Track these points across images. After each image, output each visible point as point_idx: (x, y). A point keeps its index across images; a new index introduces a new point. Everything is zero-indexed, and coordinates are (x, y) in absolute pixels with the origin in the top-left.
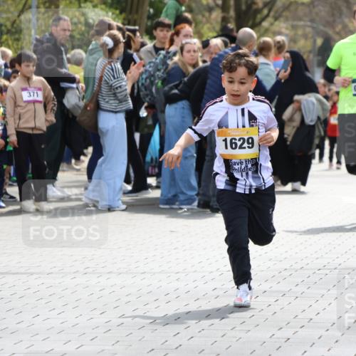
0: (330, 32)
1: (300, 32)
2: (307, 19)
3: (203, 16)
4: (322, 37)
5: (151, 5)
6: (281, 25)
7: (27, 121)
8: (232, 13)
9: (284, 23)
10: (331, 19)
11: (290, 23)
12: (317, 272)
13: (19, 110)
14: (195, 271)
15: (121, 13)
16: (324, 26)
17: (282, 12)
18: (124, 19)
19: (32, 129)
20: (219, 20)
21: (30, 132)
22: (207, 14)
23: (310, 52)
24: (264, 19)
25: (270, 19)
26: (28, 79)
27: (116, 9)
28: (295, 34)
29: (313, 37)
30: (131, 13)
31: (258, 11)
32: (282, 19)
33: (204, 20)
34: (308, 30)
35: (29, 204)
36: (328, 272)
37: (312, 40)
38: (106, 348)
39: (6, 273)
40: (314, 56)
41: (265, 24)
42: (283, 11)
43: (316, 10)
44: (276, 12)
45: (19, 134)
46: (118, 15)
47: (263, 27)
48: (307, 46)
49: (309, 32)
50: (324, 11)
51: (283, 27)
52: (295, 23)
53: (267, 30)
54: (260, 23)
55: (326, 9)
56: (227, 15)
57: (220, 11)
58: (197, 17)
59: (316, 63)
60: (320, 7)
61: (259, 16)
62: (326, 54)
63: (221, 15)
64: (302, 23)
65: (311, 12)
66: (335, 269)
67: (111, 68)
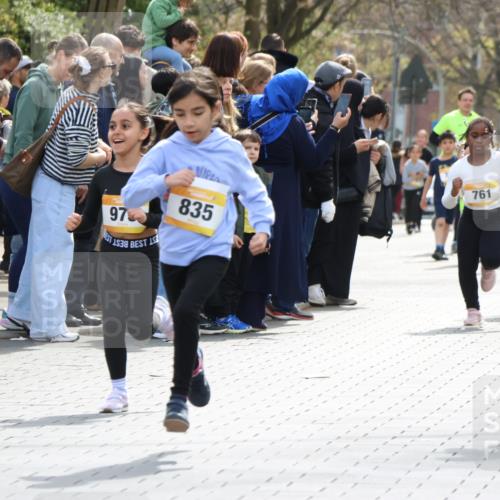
0: (423, 46)
1: (373, 46)
2: (383, 25)
3: (216, 20)
4: (408, 53)
6: (344, 35)
8: (263, 15)
9: (348, 31)
10: (425, 25)
11: (358, 31)
12: (391, 442)
16: (414, 37)
17: (345, 14)
18: (84, 26)
20: (242, 26)
22: (222, 18)
23: (389, 79)
24: (315, 25)
25: (325, 26)
27: (72, 9)
28: (366, 50)
29: (394, 54)
31: (308, 12)
32: (344, 25)
33: (217, 26)
34: (388, 42)
36: (408, 441)
37: (393, 59)
40: (395, 86)
41: (317, 33)
42: (347, 12)
43: (401, 10)
44: (335, 14)
46: (74, 19)
47: (314, 38)
48: (385, 69)
49: (388, 47)
50: (414, 12)
51: (346, 39)
52: (366, 31)
53: (320, 42)
54: (309, 32)
55: (417, 9)
56: (254, 19)
57: (244, 12)
58: (206, 22)
59: (397, 97)
60: (407, 6)
61: (307, 20)
62: (414, 82)
63: (244, 19)
64: (377, 31)
65: (392, 13)
66: (421, 436)
67: (77, 107)
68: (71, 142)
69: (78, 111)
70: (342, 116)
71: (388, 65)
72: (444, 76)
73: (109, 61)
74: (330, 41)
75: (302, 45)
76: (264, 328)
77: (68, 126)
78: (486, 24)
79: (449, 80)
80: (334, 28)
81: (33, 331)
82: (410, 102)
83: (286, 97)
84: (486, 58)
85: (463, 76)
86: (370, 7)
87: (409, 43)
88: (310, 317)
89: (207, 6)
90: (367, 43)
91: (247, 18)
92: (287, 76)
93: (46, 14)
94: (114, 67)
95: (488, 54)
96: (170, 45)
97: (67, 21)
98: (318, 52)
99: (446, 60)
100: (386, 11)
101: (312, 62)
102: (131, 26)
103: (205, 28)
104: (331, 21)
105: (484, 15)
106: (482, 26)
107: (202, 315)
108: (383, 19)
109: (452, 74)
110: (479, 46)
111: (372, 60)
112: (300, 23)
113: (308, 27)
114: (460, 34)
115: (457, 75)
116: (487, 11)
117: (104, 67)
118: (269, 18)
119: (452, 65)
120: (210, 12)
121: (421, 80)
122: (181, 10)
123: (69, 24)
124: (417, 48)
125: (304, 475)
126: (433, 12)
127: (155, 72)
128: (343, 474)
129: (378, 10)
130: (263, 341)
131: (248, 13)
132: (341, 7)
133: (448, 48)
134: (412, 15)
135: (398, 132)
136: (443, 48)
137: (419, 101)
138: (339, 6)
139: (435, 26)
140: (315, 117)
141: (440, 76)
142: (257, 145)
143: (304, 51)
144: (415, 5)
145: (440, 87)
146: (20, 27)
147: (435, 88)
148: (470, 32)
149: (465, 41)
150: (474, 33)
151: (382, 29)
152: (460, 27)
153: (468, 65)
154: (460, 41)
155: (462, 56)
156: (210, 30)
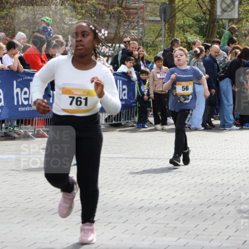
3: (242, 38)
5: (218, 33)
7: (158, 88)
13: (155, 82)
15: (203, 37)
19: (161, 91)
21: (160, 93)
22: (244, 38)
26: (160, 68)
27: (201, 35)
30: (208, 37)
35: (159, 126)
38: (195, 194)
39: (148, 158)
45: (155, 93)
69: (198, 64)
81: (192, 126)
93: (194, 37)
96: (229, 45)
97: (200, 39)
146: (187, 40)
156: (241, 41)
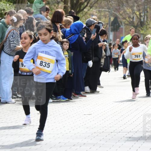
0: (118, 14)
1: (103, 14)
2: (105, 7)
3: (55, 6)
4: (113, 16)
5: (29, 1)
6: (94, 11)
8: (69, 4)
9: (95, 9)
10: (118, 8)
11: (98, 9)
14: (50, 134)
16: (115, 11)
18: (15, 7)
20: (63, 8)
22: (57, 5)
23: (107, 24)
24: (85, 8)
25: (88, 8)
27: (11, 2)
28: (100, 15)
29: (109, 16)
31: (82, 3)
33: (55, 8)
34: (107, 13)
36: (116, 134)
37: (108, 18)
40: (109, 26)
41: (85, 10)
42: (94, 4)
43: (111, 3)
44: (91, 4)
46: (12, 5)
47: (85, 11)
48: (106, 21)
49: (107, 14)
50: (115, 4)
51: (94, 12)
52: (100, 9)
53: (86, 13)
54: (83, 9)
55: (115, 3)
56: (66, 6)
57: (63, 3)
58: (52, 6)
59: (110, 30)
60: (112, 2)
61: (82, 6)
62: (115, 25)
63: (63, 6)
64: (104, 10)
65: (108, 4)
66: (119, 132)
67: (13, 32)
68: (11, 43)
69: (13, 33)
70: (94, 35)
71: (107, 19)
72: (124, 23)
73: (22, 18)
74: (89, 12)
75: (81, 14)
76: (72, 99)
77: (10, 37)
78: (136, 7)
79: (125, 24)
80: (90, 8)
82: (114, 31)
83: (77, 29)
84: (137, 18)
85: (130, 23)
86: (101, 2)
87: (113, 13)
88: (85, 96)
89: (52, 1)
90: (101, 13)
91: (64, 5)
92: (77, 23)
93: (3, 4)
94: (24, 20)
95: (137, 17)
96: (41, 13)
97: (10, 6)
98: (86, 16)
99: (125, 18)
100: (106, 3)
101: (84, 19)
102: (29, 8)
103: (52, 8)
104: (89, 6)
105: (136, 5)
106: (135, 8)
107: (53, 95)
108: (105, 6)
109: (127, 23)
110: (134, 14)
111: (102, 18)
112: (80, 7)
113: (83, 8)
114: (129, 11)
115: (128, 23)
116: (137, 3)
117: (21, 20)
118: (71, 5)
119: (126, 20)
120: (53, 3)
121: (117, 24)
122: (44, 3)
123: (11, 7)
124: (116, 15)
125: (85, 144)
126: (120, 3)
127: (37, 21)
128: (96, 143)
129: (104, 3)
130: (72, 103)
131: (64, 4)
132: (93, 2)
133: (125, 15)
134: (114, 4)
135: (111, 40)
136: (123, 15)
137: (117, 31)
138: (92, 2)
139: (121, 8)
140: (85, 35)
141: (123, 23)
142: (68, 44)
143: (82, 15)
144: (115, 2)
145: (123, 27)
147: (121, 27)
148: (132, 10)
149: (130, 13)
150: (133, 10)
151: (105, 9)
152: (128, 8)
153: (131, 20)
154: (129, 12)
155: (129, 17)
156: (53, 9)
